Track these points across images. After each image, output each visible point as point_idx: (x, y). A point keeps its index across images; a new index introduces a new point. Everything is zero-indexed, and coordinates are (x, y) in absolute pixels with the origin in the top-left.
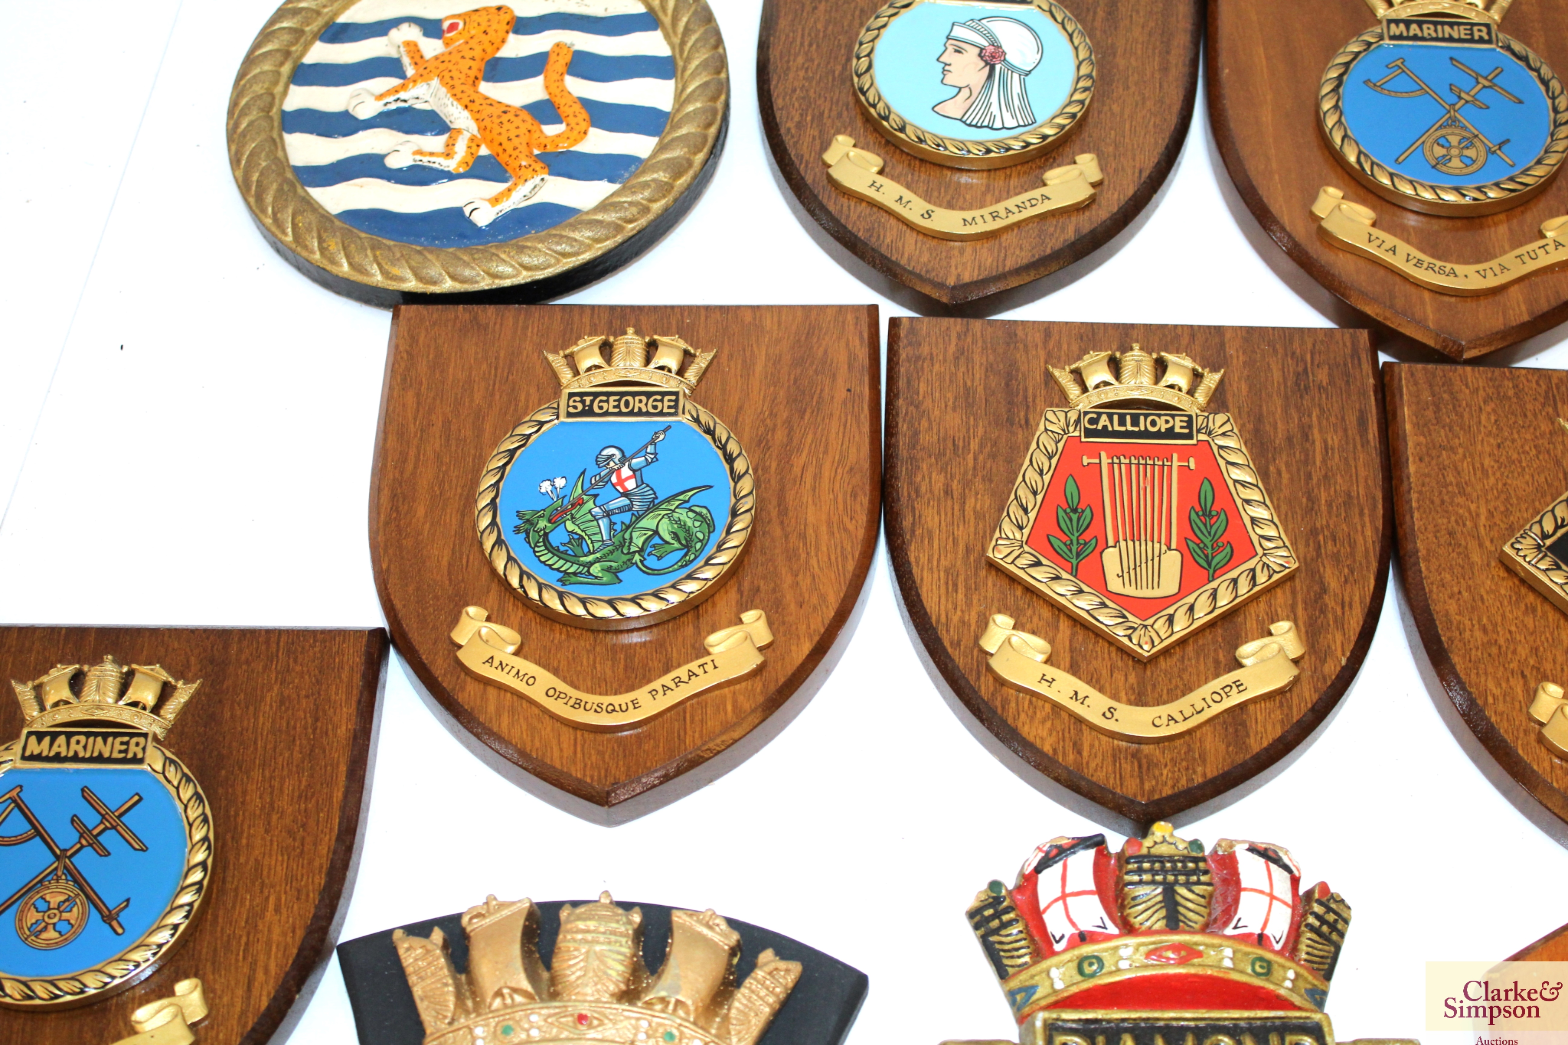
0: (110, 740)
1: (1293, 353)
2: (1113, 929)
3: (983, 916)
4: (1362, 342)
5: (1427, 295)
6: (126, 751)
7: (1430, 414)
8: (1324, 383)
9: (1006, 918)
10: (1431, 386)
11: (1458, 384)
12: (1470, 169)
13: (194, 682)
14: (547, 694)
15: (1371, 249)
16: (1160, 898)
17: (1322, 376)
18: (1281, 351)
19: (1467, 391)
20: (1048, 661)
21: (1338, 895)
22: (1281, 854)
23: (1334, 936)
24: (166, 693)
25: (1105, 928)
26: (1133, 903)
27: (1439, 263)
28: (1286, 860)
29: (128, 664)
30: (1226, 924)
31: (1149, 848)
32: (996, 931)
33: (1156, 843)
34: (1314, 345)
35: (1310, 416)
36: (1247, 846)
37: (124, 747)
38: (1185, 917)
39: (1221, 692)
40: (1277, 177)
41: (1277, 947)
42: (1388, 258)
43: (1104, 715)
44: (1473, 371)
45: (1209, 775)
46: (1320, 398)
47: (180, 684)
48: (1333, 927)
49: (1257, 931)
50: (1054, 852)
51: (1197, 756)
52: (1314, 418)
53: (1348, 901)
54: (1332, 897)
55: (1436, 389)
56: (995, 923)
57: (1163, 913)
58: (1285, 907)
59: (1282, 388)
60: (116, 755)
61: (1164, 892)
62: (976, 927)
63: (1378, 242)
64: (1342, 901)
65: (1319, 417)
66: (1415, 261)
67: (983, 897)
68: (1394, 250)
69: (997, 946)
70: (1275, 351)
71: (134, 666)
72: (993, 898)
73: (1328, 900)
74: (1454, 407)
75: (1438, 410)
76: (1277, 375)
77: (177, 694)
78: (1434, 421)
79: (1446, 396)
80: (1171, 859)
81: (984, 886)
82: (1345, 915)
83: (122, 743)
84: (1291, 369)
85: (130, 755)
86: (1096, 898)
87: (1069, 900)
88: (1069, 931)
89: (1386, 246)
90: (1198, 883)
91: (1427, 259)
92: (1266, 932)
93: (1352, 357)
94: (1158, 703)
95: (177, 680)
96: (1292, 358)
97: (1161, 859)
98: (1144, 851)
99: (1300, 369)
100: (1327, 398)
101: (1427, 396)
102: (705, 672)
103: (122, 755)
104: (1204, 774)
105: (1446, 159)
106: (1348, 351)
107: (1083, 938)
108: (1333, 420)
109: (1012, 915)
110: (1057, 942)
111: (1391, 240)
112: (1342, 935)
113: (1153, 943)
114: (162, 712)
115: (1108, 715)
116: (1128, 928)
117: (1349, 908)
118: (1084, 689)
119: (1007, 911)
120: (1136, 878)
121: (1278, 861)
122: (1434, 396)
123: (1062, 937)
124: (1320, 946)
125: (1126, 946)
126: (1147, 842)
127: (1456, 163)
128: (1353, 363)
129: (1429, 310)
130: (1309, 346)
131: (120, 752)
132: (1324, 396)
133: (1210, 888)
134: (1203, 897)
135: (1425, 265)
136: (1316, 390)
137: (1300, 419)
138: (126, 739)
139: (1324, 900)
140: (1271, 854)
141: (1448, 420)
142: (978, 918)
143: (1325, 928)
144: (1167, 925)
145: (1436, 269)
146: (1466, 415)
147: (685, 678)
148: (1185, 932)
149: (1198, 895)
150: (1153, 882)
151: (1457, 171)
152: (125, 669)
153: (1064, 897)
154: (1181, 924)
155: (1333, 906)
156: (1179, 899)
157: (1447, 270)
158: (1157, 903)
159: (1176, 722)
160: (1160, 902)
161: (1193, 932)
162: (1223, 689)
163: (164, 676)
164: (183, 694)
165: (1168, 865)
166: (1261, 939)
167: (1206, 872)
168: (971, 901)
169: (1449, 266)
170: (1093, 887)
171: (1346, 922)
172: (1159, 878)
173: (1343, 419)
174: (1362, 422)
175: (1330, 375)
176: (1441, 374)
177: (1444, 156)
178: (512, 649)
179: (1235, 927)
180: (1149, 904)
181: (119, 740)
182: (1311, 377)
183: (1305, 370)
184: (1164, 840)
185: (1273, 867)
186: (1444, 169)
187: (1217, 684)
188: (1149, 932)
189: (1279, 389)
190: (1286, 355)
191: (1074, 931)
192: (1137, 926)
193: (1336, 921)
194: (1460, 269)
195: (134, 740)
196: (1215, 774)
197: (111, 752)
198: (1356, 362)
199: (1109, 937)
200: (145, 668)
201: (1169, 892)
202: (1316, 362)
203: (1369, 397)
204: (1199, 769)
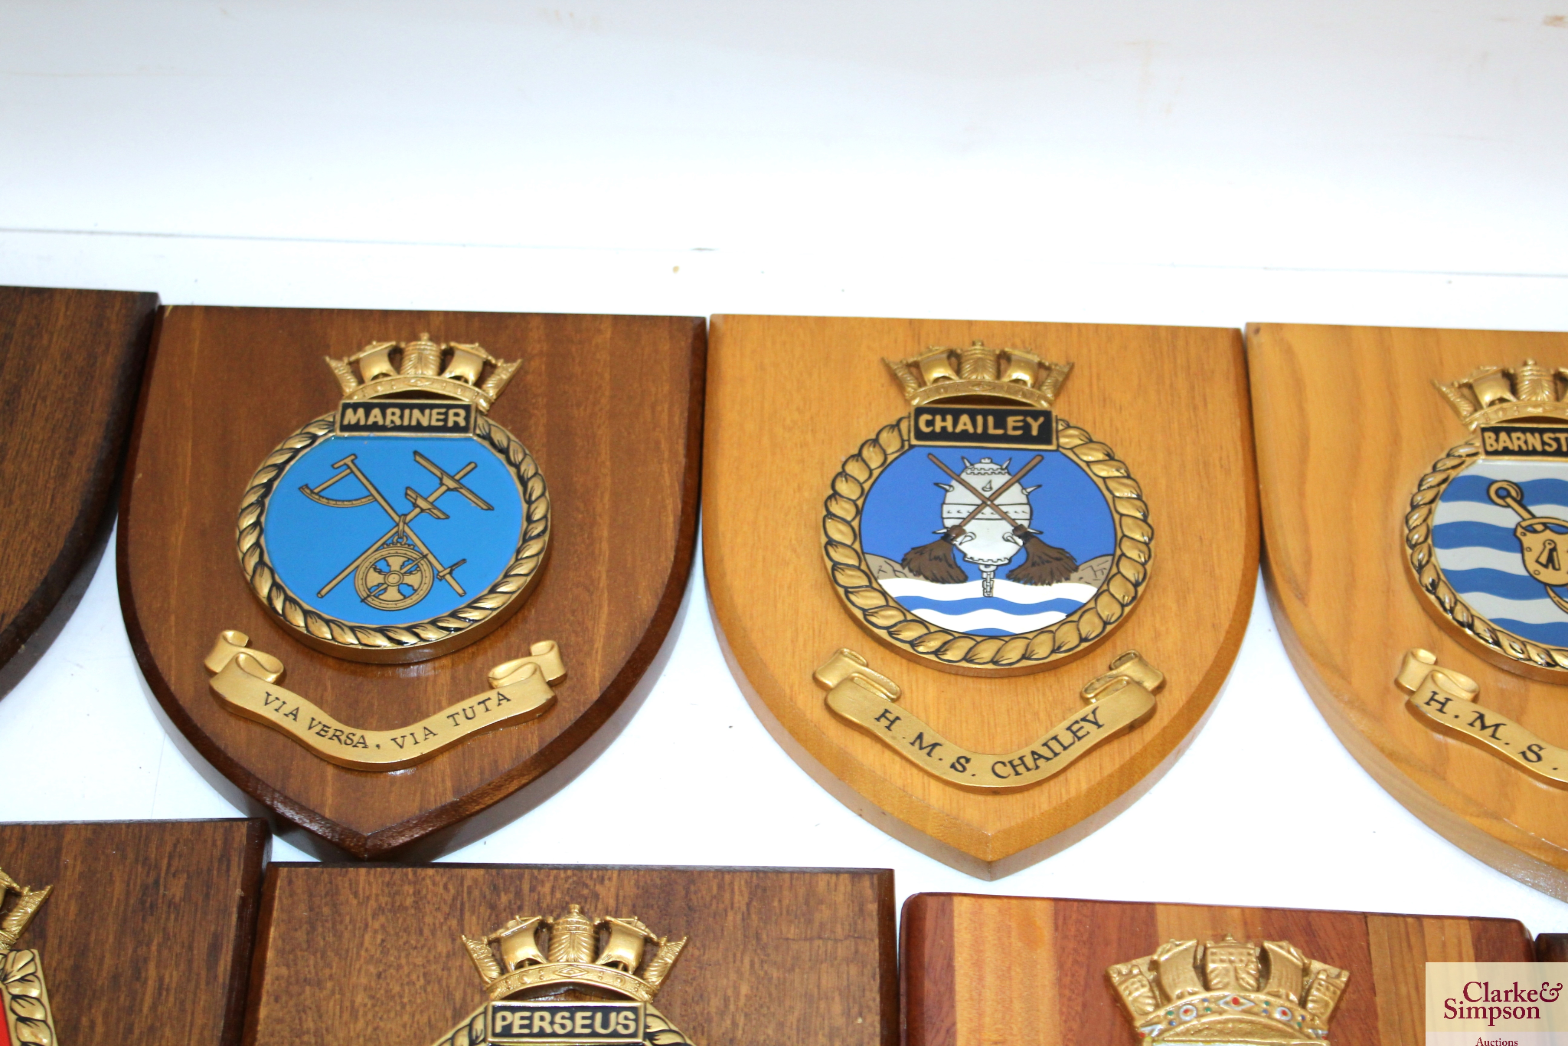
1: (146, 859)
4: (237, 839)
5: (330, 771)
7: (301, 935)
8: (177, 899)
10: (311, 896)
11: (345, 893)
12: (409, 602)
15: (268, 713)
17: (176, 889)
18: (131, 856)
19: (355, 902)
27: (347, 730)
34: (175, 846)
35: (148, 945)
40: (173, 618)
42: (288, 724)
44: (368, 873)
46: (168, 919)
52: (154, 948)
55: (317, 900)
59: (122, 908)
63: (277, 704)
65: (159, 945)
66: (320, 727)
68: (295, 714)
70: (124, 857)
74: (334, 924)
75: (313, 928)
76: (118, 888)
78: (305, 946)
79: (326, 910)
84: (139, 881)
89: (287, 709)
91: (334, 724)
93: (220, 861)
96: (144, 864)
99: (151, 880)
100: (176, 920)
101: (302, 912)
105: (382, 588)
106: (217, 853)
108: (177, 949)
111: (293, 700)
122: (311, 909)
127: (392, 594)
128: (219, 870)
129: (329, 791)
130: (168, 848)
132: (173, 917)
135: (331, 732)
136: (165, 908)
137: (135, 951)
141: (322, 943)
145: (343, 738)
146: (347, 935)
151: (392, 605)
157: (356, 739)
169: (359, 733)
173: (191, 948)
174: (214, 949)
175: (187, 887)
176: (327, 880)
177: (379, 585)
182: (161, 891)
183: (157, 882)
186: (376, 602)
189: (118, 907)
190: (137, 860)
194: (372, 737)
198: (224, 867)
202: (173, 869)
203: (230, 915)
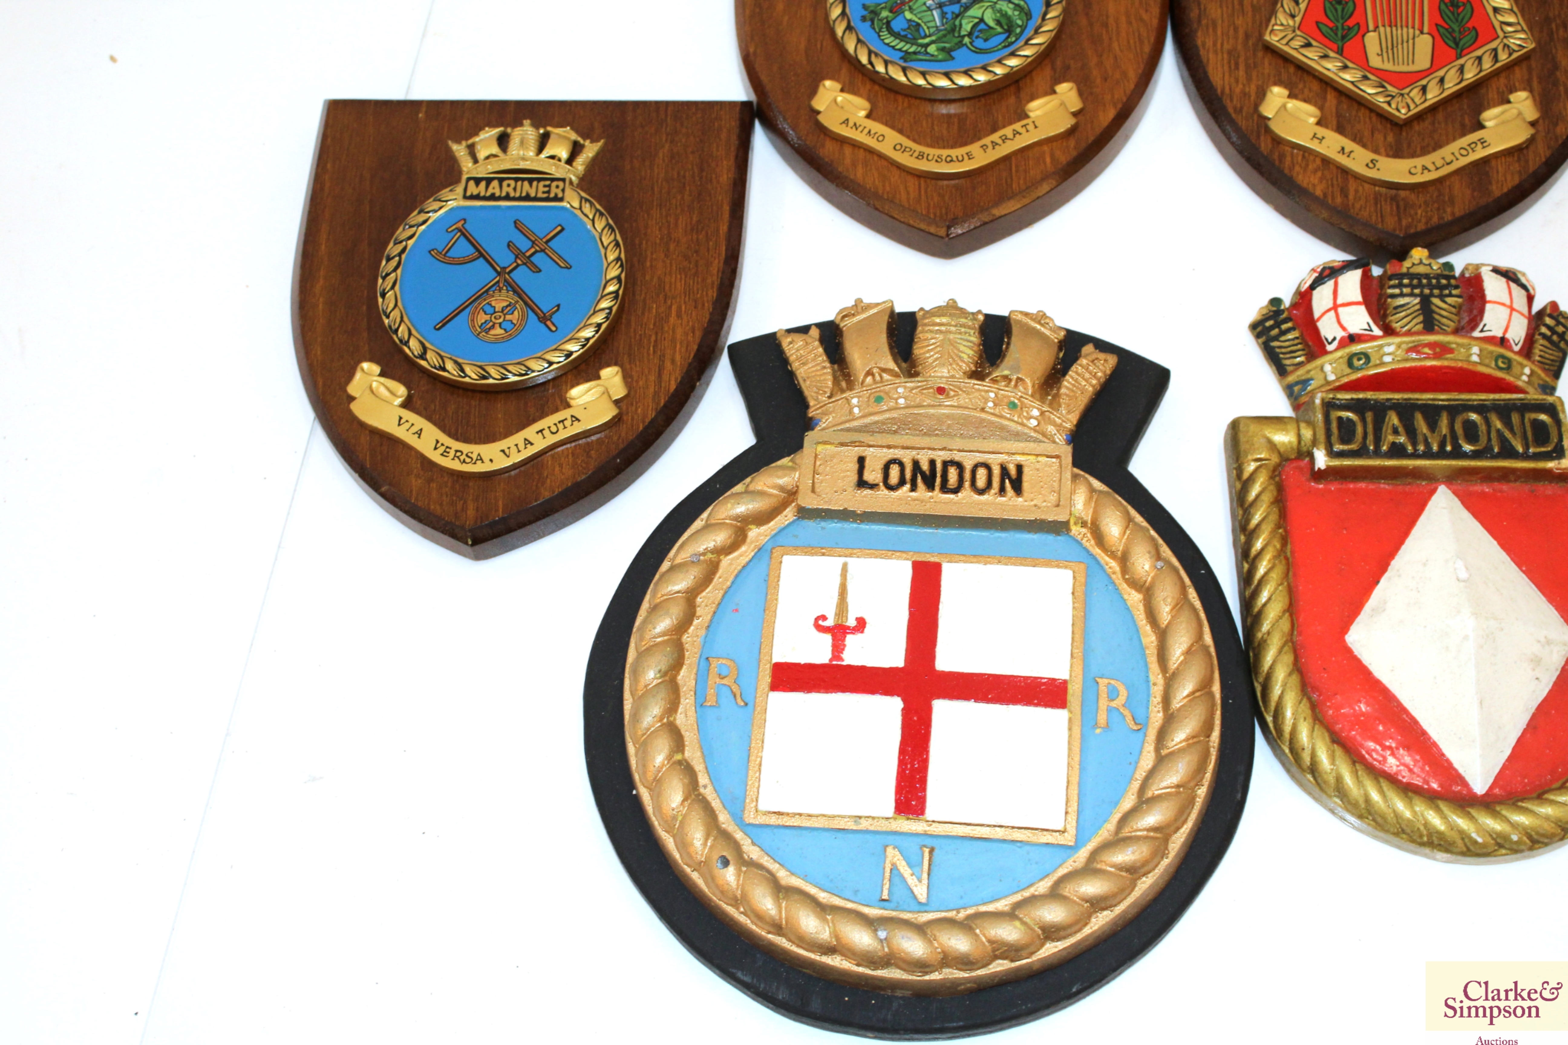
0: (535, 183)
2: (1377, 332)
3: (1264, 326)
6: (549, 192)
9: (1284, 327)
13: (598, 141)
14: (895, 148)
16: (1418, 307)
20: (1319, 123)
22: (1520, 276)
23: (1562, 345)
24: (576, 150)
25: (1371, 330)
26: (1394, 312)
28: (1523, 281)
29: (545, 127)
30: (1473, 329)
31: (1408, 268)
32: (1276, 338)
33: (1414, 264)
36: (1491, 268)
37: (546, 189)
38: (1439, 322)
39: (1468, 148)
41: (1516, 348)
43: (1367, 165)
45: (1458, 214)
47: (587, 143)
48: (1561, 338)
49: (1500, 335)
50: (1327, 272)
51: (1447, 198)
54: (1560, 311)
56: (1275, 332)
57: (1421, 318)
58: (1522, 318)
60: (540, 195)
61: (1421, 302)
62: (1258, 336)
67: (1265, 311)
69: (1278, 350)
71: (549, 129)
72: (1274, 311)
73: (1558, 316)
77: (585, 150)
80: (1427, 276)
81: (1265, 302)
83: (545, 186)
85: (552, 195)
86: (1362, 308)
87: (1340, 310)
88: (1340, 334)
90: (1450, 295)
92: (1506, 336)
94: (1413, 155)
95: (584, 140)
97: (1418, 276)
98: (1404, 270)
102: (1027, 131)
103: (545, 195)
104: (1453, 214)
107: (1353, 339)
109: (1289, 325)
110: (1330, 343)
113: (1414, 342)
114: (574, 164)
115: (1371, 165)
116: (1389, 330)
118: (1349, 145)
119: (1285, 321)
120: (1397, 291)
121: (1517, 281)
123: (1334, 339)
124: (1551, 351)
125: (1389, 345)
126: (1407, 264)
131: (544, 192)
133: (1460, 300)
134: (1454, 307)
138: (548, 183)
139: (1555, 315)
140: (1511, 275)
142: (1259, 329)
143: (1555, 338)
144: (1424, 328)
147: (1010, 136)
148: (1438, 333)
149: (1450, 305)
150: (1412, 295)
152: (542, 131)
153: (1335, 307)
154: (1436, 327)
155: (1562, 320)
156: (1434, 308)
158: (1415, 311)
159: (1429, 171)
160: (1418, 310)
161: (1445, 333)
162: (1469, 145)
163: (574, 136)
164: (591, 150)
165: (1424, 281)
166: (1503, 342)
167: (1456, 287)
168: (1253, 315)
170: (1359, 298)
172: (1417, 291)
178: (863, 113)
179: (1481, 331)
180: (1409, 312)
181: (542, 183)
184: (1421, 262)
185: (1513, 286)
187: (1464, 141)
188: (1409, 333)
191: (1344, 334)
192: (1398, 330)
193: (1564, 333)
195: (554, 184)
196: (1462, 213)
197: (537, 193)
199: (1374, 338)
200: (559, 131)
201: (1425, 302)
204: (1449, 210)
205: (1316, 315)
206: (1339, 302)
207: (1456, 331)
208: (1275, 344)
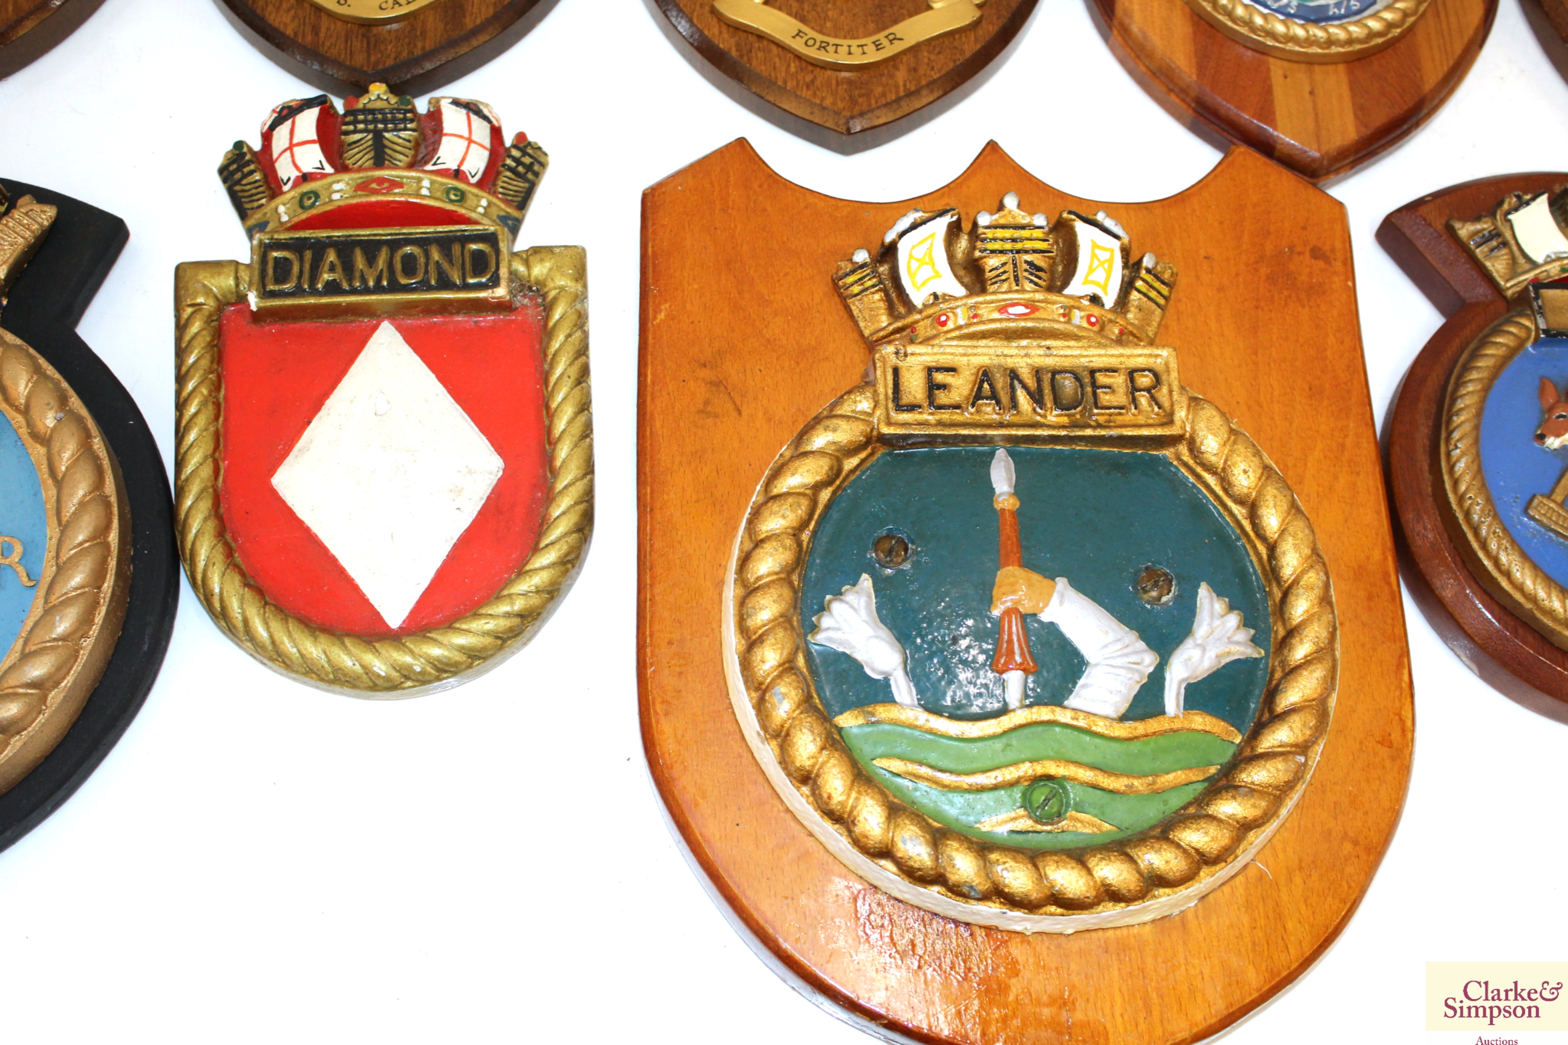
2: (329, 169)
3: (229, 171)
9: (246, 170)
16: (370, 143)
21: (536, 143)
22: (482, 107)
23: (530, 176)
25: (323, 169)
26: (348, 148)
28: (486, 112)
30: (426, 163)
31: (364, 104)
32: (238, 182)
33: (370, 100)
36: (450, 100)
38: (391, 157)
41: (473, 181)
48: (529, 168)
49: (455, 167)
50: (285, 112)
53: (545, 149)
54: (529, 144)
56: (238, 176)
57: (371, 154)
58: (481, 149)
61: (374, 138)
62: (225, 181)
64: (539, 148)
67: (230, 156)
69: (240, 194)
72: (237, 155)
73: (526, 147)
80: (381, 111)
81: (230, 147)
82: (542, 159)
86: (317, 147)
87: (295, 149)
88: (294, 174)
90: (405, 129)
92: (463, 168)
97: (372, 111)
98: (360, 106)
107: (306, 178)
109: (252, 167)
110: (285, 184)
112: (537, 175)
113: (362, 178)
116: (341, 167)
117: (546, 155)
119: (248, 163)
120: (351, 128)
121: (479, 113)
123: (289, 179)
124: (515, 183)
125: (338, 182)
126: (364, 100)
133: (415, 134)
134: (409, 141)
139: (521, 145)
140: (472, 107)
142: (225, 173)
143: (521, 169)
144: (374, 164)
148: (389, 168)
149: (404, 139)
150: (365, 131)
153: (290, 148)
154: (387, 162)
155: (530, 151)
156: (386, 143)
158: (368, 147)
160: (370, 146)
161: (396, 167)
165: (380, 116)
166: (458, 174)
167: (412, 121)
168: (219, 160)
170: (315, 137)
171: (543, 165)
172: (371, 127)
179: (435, 164)
180: (361, 148)
184: (379, 97)
185: (474, 117)
188: (360, 169)
191: (298, 174)
192: (351, 166)
193: (532, 164)
199: (325, 176)
201: (378, 136)
205: (275, 156)
206: (295, 141)
207: (411, 166)
208: (238, 188)
